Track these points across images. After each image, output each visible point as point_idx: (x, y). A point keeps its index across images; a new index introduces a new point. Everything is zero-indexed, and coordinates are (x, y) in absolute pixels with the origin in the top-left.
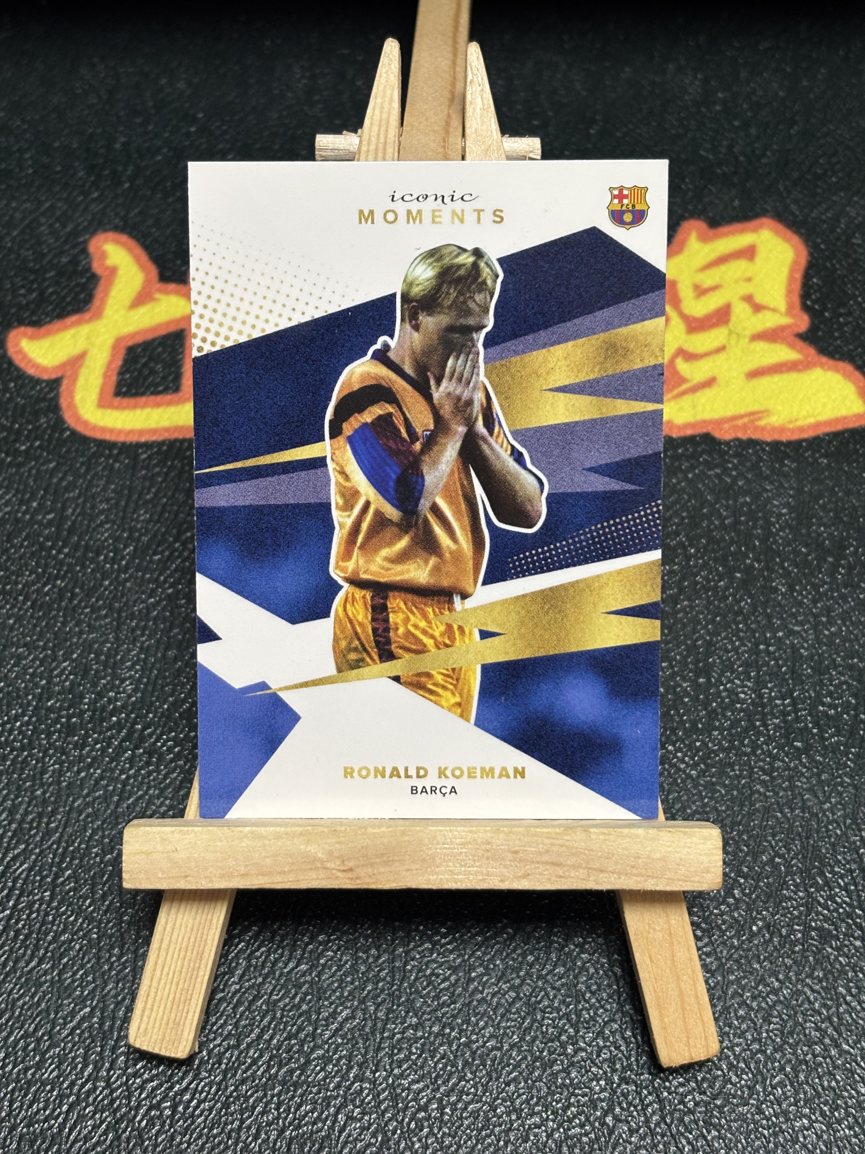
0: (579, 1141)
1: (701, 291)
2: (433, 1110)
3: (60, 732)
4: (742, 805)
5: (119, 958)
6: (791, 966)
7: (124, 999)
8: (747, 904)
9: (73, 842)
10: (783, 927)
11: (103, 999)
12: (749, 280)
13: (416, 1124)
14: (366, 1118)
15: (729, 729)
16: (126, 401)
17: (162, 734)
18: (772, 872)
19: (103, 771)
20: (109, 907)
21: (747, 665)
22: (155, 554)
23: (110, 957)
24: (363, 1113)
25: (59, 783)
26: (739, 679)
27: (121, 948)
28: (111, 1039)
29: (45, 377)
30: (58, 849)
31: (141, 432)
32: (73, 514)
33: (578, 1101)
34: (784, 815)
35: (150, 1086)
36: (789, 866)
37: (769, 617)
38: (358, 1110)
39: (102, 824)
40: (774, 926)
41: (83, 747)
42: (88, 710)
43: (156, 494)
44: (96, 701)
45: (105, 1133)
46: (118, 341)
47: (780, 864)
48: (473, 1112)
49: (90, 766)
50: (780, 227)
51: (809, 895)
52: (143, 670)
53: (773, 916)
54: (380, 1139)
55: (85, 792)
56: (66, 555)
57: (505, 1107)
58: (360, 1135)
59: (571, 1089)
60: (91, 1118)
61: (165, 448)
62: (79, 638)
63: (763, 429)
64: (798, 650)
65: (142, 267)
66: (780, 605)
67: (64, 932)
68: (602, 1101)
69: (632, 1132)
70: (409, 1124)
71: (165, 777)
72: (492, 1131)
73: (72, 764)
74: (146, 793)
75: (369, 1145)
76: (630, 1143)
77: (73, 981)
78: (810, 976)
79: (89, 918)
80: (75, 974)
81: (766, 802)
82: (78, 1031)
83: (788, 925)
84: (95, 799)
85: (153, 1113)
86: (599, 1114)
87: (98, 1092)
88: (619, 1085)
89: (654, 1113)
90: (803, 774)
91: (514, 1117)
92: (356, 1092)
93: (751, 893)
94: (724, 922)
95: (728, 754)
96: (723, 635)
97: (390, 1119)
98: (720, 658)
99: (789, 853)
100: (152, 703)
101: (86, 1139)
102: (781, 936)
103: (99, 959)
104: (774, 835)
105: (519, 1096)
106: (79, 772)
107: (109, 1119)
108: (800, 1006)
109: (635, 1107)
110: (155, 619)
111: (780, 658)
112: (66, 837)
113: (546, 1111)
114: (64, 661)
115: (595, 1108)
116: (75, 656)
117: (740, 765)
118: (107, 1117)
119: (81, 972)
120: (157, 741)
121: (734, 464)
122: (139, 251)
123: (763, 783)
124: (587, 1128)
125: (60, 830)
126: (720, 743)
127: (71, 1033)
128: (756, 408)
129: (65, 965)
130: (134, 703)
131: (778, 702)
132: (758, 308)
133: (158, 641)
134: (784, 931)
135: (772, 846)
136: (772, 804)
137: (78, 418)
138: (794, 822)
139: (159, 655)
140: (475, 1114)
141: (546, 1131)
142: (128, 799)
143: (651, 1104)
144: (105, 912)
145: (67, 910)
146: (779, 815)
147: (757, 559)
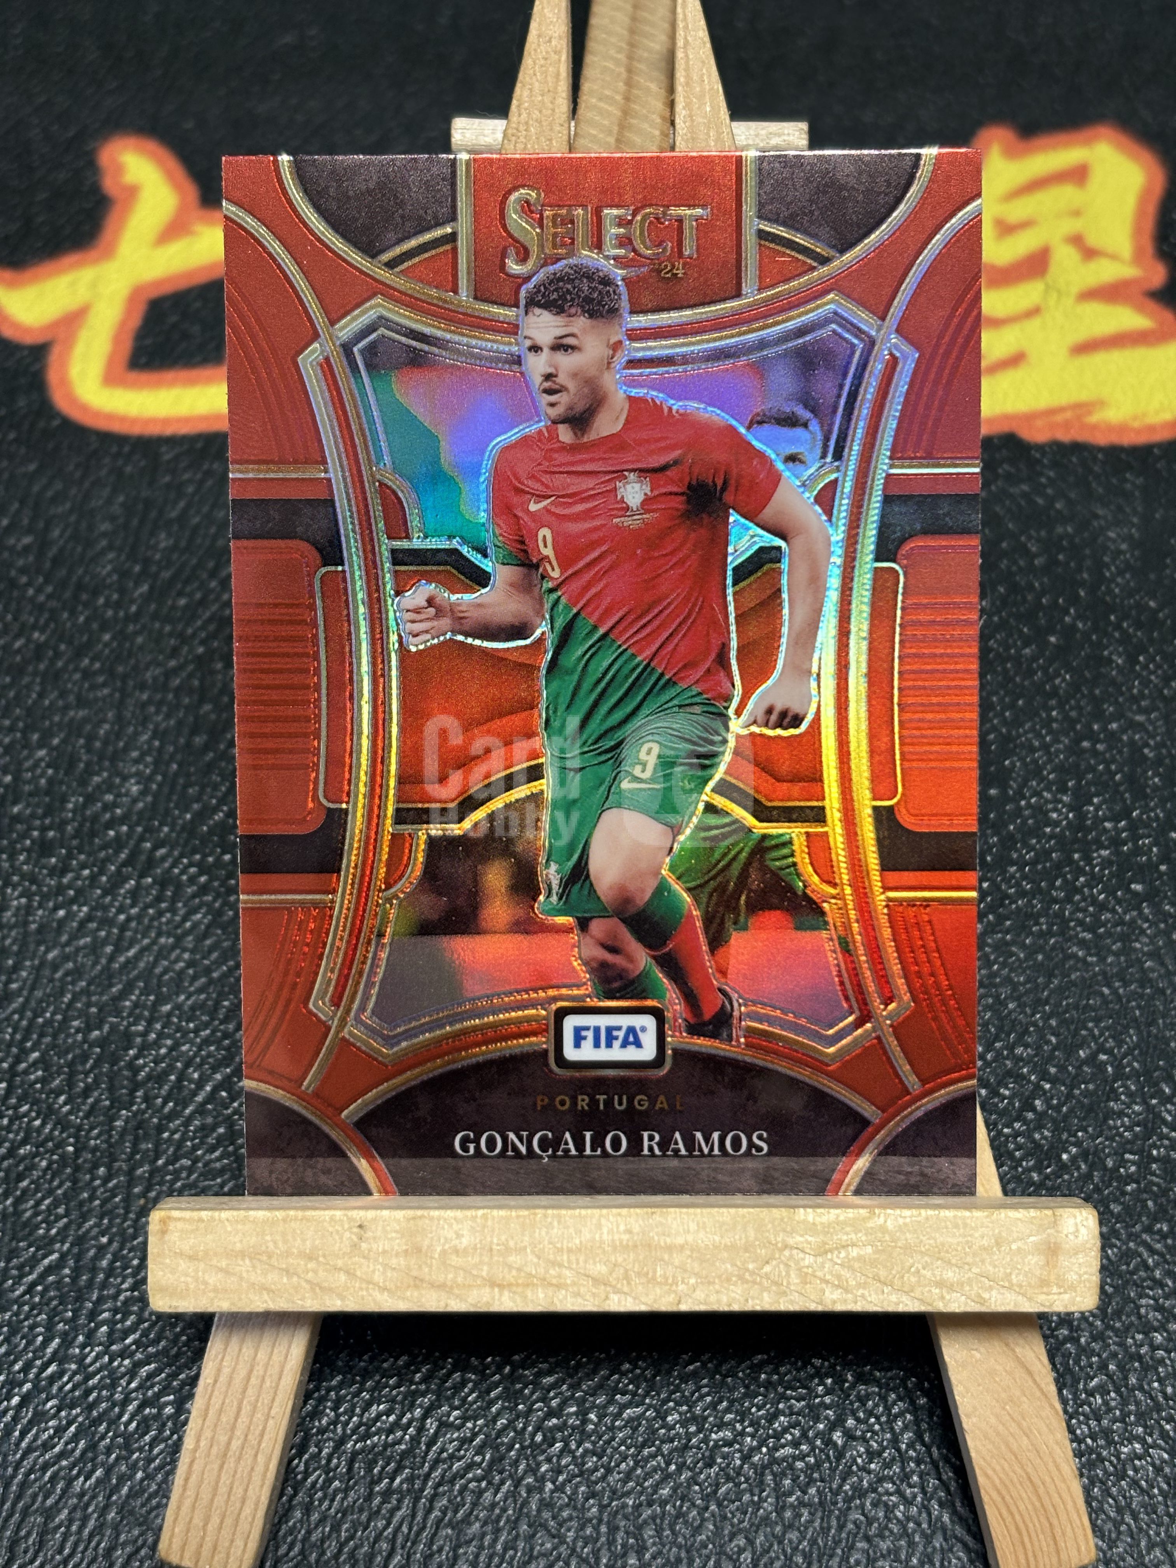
0: (791, 1467)
1: (1006, 229)
2: (569, 1415)
3: (29, 851)
4: (1051, 975)
5: (106, 1180)
6: (1119, 1213)
7: (110, 1242)
8: (1054, 1121)
9: (44, 1011)
10: (1108, 1155)
11: (80, 1241)
12: (1077, 213)
13: (544, 1436)
14: (469, 1425)
15: (1033, 863)
16: (144, 376)
17: (182, 856)
18: (1093, 1074)
19: (92, 909)
20: (93, 1107)
21: (1060, 769)
22: (180, 594)
23: (93, 1179)
24: (465, 1418)
25: (26, 923)
26: (1049, 790)
27: (109, 1167)
28: (89, 1300)
29: (29, 340)
30: (21, 1018)
31: (166, 421)
32: (61, 536)
33: (790, 1407)
34: (1115, 992)
35: (144, 1371)
36: (1119, 1067)
37: (1097, 702)
38: (456, 1413)
39: (89, 985)
40: (1095, 1153)
41: (64, 871)
42: (73, 820)
43: (185, 510)
44: (85, 806)
45: (75, 1438)
46: (136, 293)
47: (1105, 1063)
48: (631, 1420)
49: (73, 901)
50: (1123, 139)
51: (1149, 1109)
52: (156, 763)
53: (1094, 1140)
54: (488, 1456)
55: (64, 938)
56: (50, 597)
57: (680, 1414)
58: (459, 1450)
59: (780, 1389)
60: (54, 1416)
61: (199, 445)
62: (64, 715)
63: (1094, 427)
64: (1140, 750)
65: (176, 186)
66: (1113, 682)
67: (24, 1142)
68: (827, 1407)
69: (871, 1455)
70: (533, 1435)
71: (185, 919)
72: (659, 1449)
73: (45, 897)
74: (154, 942)
75: (470, 1467)
76: (869, 1472)
77: (36, 1214)
78: (1148, 1230)
79: (63, 1124)
80: (38, 1203)
81: (1087, 971)
82: (39, 1288)
83: (1115, 1154)
84: (78, 950)
85: (147, 1410)
86: (821, 1426)
87: (65, 1379)
88: (853, 1386)
89: (906, 1428)
90: (1143, 932)
91: (693, 1429)
92: (454, 1387)
93: (1061, 1105)
94: (1019, 1147)
95: (1030, 901)
96: (1027, 726)
97: (505, 1428)
98: (1022, 759)
99: (1120, 1047)
100: (167, 812)
101: (47, 1446)
102: (1105, 1168)
103: (75, 1181)
104: (1097, 1020)
105: (701, 1397)
106: (56, 908)
107: (80, 1419)
108: (1132, 1273)
109: (877, 1418)
110: (178, 691)
111: (1113, 761)
112: (33, 1004)
113: (742, 1421)
114: (40, 746)
115: (817, 1420)
116: (56, 741)
117: (1047, 915)
118: (77, 1416)
119: (47, 1202)
120: (174, 865)
121: (1049, 478)
122: (173, 163)
123: (1082, 943)
124: (804, 1447)
125: (25, 993)
126: (1018, 885)
127: (30, 1289)
128: (1084, 396)
129: (25, 1191)
130: (141, 813)
131: (1108, 825)
132: (1089, 253)
133: (180, 723)
134: (1110, 1163)
135: (1094, 1036)
136: (1095, 975)
137: (73, 400)
138: (1129, 1001)
139: (182, 741)
140: (633, 1423)
141: (740, 1451)
142: (128, 949)
143: (901, 1414)
144: (87, 1116)
145: (30, 1110)
146: (1106, 991)
147: (1079, 616)
